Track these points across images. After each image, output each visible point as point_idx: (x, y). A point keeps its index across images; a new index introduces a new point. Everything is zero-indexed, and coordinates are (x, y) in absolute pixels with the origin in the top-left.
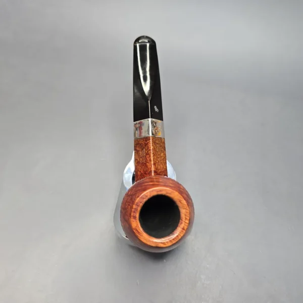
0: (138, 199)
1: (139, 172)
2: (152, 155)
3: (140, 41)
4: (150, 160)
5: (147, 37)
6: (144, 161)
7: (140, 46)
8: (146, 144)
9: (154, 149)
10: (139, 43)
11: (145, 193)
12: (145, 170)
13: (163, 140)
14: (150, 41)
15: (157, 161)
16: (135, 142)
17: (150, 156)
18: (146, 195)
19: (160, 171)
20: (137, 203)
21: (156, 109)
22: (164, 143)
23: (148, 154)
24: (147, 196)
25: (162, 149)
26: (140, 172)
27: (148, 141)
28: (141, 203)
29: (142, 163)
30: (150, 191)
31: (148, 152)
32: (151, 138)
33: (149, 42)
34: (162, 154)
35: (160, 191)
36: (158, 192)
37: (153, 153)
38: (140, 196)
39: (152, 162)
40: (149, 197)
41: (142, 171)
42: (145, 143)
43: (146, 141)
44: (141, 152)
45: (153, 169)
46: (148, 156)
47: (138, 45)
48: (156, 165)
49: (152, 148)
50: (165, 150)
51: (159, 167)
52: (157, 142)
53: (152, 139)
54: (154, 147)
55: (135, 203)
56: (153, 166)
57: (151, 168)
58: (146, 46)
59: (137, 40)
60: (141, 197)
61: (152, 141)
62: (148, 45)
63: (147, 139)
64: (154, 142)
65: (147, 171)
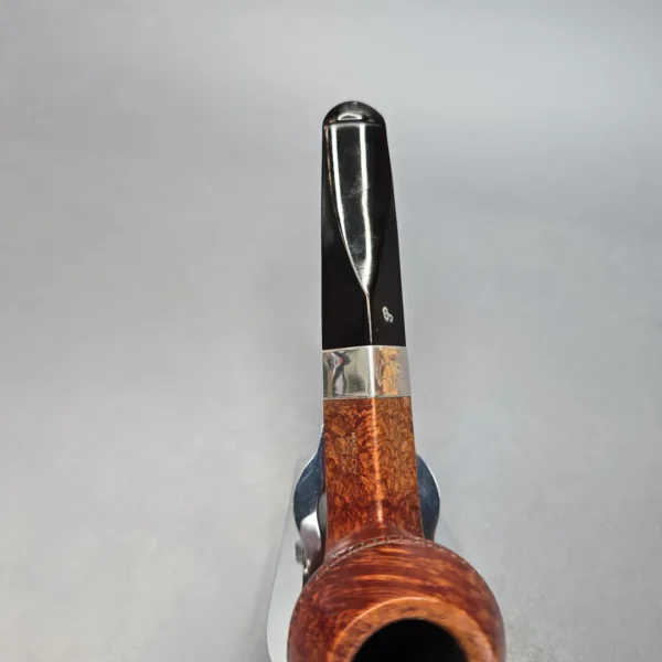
0: (343, 634)
1: (338, 500)
2: (376, 455)
3: (340, 118)
4: (372, 469)
5: (361, 106)
6: (353, 470)
7: (339, 132)
8: (361, 420)
9: (382, 436)
10: (338, 122)
11: (363, 615)
12: (356, 496)
13: (406, 402)
14: (368, 115)
15: (392, 471)
16: (326, 408)
17: (370, 457)
18: (369, 622)
19: (399, 497)
20: (340, 647)
21: (387, 316)
22: (409, 409)
23: (364, 449)
24: (369, 626)
25: (405, 430)
26: (341, 498)
27: (364, 412)
28: (351, 646)
29: (348, 474)
30: (379, 609)
31: (364, 443)
32: (373, 404)
33: (364, 120)
34: (405, 446)
35: (412, 609)
36: (404, 611)
37: (380, 449)
38: (350, 625)
39: (378, 477)
40: (376, 627)
41: (347, 498)
42: (356, 417)
43: (359, 411)
44: (343, 442)
45: (380, 496)
46: (366, 455)
47: (334, 129)
48: (389, 482)
49: (376, 433)
50: (412, 430)
51: (396, 489)
52: (390, 412)
53: (377, 408)
54: (382, 429)
55: (335, 647)
56: (378, 486)
57: (373, 493)
58: (357, 131)
59: (333, 114)
60: (352, 629)
61: (377, 412)
62: (362, 128)
63: (363, 404)
64: (383, 415)
65: (361, 499)
